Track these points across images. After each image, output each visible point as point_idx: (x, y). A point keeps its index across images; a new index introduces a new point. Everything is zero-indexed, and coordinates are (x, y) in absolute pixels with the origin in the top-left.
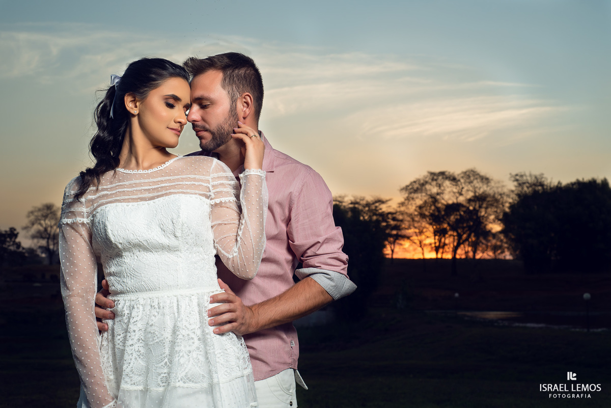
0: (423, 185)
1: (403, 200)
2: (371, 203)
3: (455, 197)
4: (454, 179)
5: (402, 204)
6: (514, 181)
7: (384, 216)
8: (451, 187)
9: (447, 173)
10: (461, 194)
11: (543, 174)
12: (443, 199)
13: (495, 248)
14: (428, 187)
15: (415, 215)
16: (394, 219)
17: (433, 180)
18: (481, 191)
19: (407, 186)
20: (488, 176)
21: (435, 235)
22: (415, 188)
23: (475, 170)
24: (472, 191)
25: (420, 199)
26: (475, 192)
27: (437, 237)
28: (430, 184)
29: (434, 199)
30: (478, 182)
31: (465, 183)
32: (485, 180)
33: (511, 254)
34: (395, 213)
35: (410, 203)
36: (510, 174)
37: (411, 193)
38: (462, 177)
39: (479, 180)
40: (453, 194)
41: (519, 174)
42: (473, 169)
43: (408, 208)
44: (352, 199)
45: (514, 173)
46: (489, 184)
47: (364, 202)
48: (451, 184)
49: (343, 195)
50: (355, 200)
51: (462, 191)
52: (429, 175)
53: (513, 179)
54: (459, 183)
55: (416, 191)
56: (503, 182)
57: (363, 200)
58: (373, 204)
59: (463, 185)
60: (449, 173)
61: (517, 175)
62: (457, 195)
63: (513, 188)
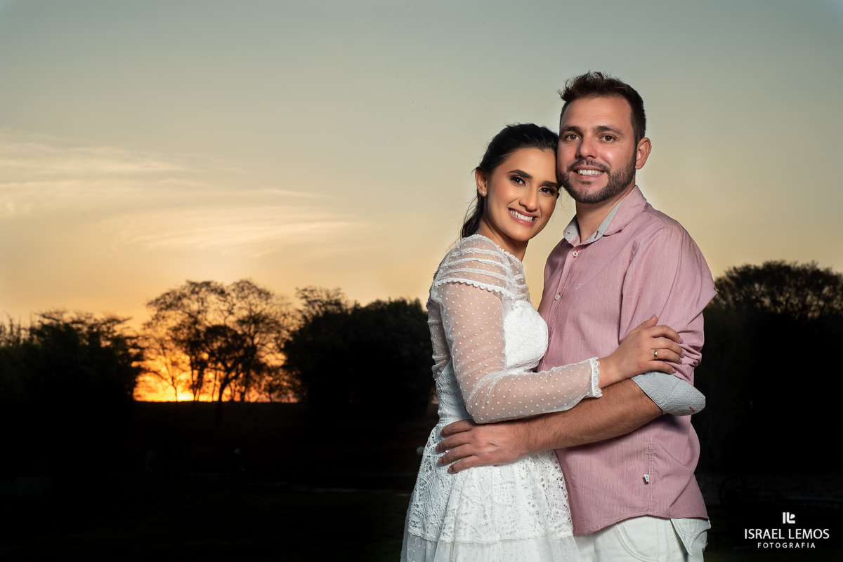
0: (179, 299)
1: (149, 319)
2: (102, 322)
3: (223, 318)
4: (222, 293)
5: (149, 325)
6: (302, 298)
7: (120, 341)
8: (217, 303)
9: (212, 284)
10: (231, 313)
11: (339, 289)
12: (206, 320)
13: (271, 389)
14: (185, 301)
15: (166, 341)
16: (135, 346)
17: (193, 292)
18: (258, 310)
19: (157, 300)
20: (268, 289)
21: (193, 369)
22: (169, 302)
23: (251, 281)
24: (246, 309)
25: (175, 318)
26: (251, 310)
27: (196, 372)
28: (190, 299)
29: (194, 319)
30: (254, 298)
31: (237, 298)
32: (264, 294)
33: (294, 397)
34: (137, 337)
35: (159, 323)
36: (297, 289)
37: (161, 309)
38: (234, 290)
39: (256, 295)
40: (220, 313)
41: (309, 289)
42: (248, 280)
43: (156, 331)
44: (75, 317)
45: (302, 287)
46: (269, 301)
47: (91, 322)
48: (217, 298)
49: (61, 310)
50: (79, 318)
51: (232, 309)
52: (188, 285)
53: (301, 295)
54: (229, 298)
55: (169, 307)
56: (287, 298)
57: (90, 318)
58: (105, 324)
59: (235, 301)
60: (216, 283)
61: (305, 290)
62: (226, 314)
63: (302, 308)
